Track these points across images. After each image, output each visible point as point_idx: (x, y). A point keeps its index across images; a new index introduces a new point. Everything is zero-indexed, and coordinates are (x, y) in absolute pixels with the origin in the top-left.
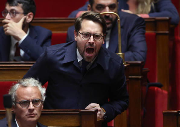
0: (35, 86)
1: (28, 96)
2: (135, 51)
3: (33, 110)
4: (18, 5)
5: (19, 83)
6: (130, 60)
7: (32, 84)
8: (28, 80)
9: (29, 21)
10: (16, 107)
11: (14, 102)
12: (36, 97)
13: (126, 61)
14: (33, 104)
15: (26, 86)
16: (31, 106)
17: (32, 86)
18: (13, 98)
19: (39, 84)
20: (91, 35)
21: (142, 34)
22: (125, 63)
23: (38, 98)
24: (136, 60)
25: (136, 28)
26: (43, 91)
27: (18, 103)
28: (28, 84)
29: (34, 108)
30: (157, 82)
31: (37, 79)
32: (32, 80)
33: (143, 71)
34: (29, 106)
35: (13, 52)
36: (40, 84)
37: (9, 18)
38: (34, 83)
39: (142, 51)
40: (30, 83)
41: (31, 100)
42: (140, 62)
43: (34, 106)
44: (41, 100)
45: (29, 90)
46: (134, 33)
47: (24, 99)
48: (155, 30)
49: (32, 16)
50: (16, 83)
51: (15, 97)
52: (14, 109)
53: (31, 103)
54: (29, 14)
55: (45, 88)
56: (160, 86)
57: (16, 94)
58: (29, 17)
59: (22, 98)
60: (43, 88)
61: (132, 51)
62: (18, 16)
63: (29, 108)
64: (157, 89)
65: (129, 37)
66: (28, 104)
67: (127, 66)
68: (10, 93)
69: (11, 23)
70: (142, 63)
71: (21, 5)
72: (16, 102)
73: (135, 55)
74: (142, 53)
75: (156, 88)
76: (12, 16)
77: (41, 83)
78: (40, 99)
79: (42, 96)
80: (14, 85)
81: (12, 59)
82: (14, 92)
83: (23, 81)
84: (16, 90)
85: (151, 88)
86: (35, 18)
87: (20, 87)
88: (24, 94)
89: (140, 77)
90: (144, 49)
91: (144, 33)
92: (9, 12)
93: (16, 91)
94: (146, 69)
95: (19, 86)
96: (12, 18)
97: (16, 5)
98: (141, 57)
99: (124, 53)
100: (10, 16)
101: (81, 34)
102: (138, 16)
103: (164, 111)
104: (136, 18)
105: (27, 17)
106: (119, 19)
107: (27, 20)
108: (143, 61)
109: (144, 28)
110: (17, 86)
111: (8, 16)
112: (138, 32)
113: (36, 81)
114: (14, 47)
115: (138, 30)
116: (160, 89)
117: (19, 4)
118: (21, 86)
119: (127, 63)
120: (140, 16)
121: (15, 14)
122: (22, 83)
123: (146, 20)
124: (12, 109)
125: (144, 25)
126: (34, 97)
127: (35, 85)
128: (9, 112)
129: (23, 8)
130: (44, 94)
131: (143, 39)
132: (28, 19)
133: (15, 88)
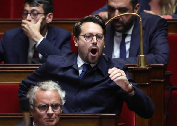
0: (54, 90)
1: (47, 100)
2: (157, 54)
3: (52, 114)
4: (39, 6)
5: (39, 86)
7: (51, 87)
8: (47, 83)
9: (49, 21)
10: (34, 111)
11: (32, 105)
12: (55, 101)
14: (52, 108)
15: (45, 89)
16: (50, 111)
17: (51, 89)
18: (31, 101)
19: (58, 87)
20: (93, 36)
21: (164, 36)
22: (147, 66)
24: (158, 63)
26: (63, 94)
27: (36, 107)
28: (48, 87)
29: (53, 112)
31: (56, 82)
32: (52, 83)
33: (166, 74)
34: (48, 110)
36: (60, 88)
38: (54, 86)
40: (50, 87)
41: (50, 105)
42: (163, 65)
43: (53, 111)
44: (60, 105)
45: (48, 93)
46: (156, 35)
47: (43, 102)
50: (35, 85)
51: (34, 100)
52: (32, 113)
53: (50, 108)
55: (65, 92)
57: (35, 98)
58: (49, 17)
59: (41, 101)
60: (63, 91)
61: (154, 54)
63: (48, 112)
65: (151, 39)
66: (47, 108)
67: (149, 69)
70: (165, 66)
71: (42, 5)
72: (34, 106)
73: (157, 57)
74: (165, 56)
78: (59, 103)
79: (61, 100)
80: (33, 87)
81: (30, 61)
82: (32, 95)
83: (43, 84)
84: (34, 94)
87: (39, 90)
89: (163, 80)
90: (166, 52)
91: (167, 35)
92: (30, 13)
93: (35, 94)
94: (168, 72)
95: (38, 89)
97: (37, 5)
98: (164, 60)
106: (141, 21)
107: (47, 21)
108: (166, 63)
109: (167, 30)
110: (36, 89)
111: (29, 17)
113: (56, 84)
115: (160, 32)
117: (39, 4)
118: (40, 90)
119: (149, 66)
120: (162, 17)
122: (41, 86)
125: (167, 26)
126: (53, 101)
127: (55, 89)
128: (27, 116)
129: (43, 8)
130: (64, 98)
131: (166, 41)
133: (34, 91)
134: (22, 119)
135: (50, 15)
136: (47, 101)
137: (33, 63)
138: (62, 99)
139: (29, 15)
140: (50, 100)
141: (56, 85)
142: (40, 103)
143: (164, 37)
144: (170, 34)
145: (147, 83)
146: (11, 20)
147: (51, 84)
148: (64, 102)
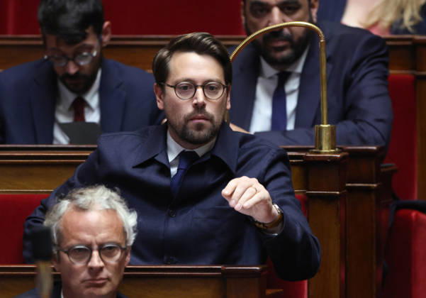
0: (107, 210)
3: (101, 269)
5: (71, 199)
6: (351, 144)
7: (100, 203)
11: (55, 245)
15: (84, 207)
16: (96, 261)
20: (196, 87)
21: (380, 78)
22: (337, 149)
23: (116, 238)
24: (364, 142)
28: (90, 203)
29: (102, 264)
30: (416, 198)
31: (114, 190)
32: (104, 193)
33: (382, 170)
34: (92, 259)
36: (124, 204)
38: (108, 200)
39: (380, 120)
42: (374, 148)
43: (103, 260)
46: (360, 76)
48: (414, 68)
55: (136, 213)
57: (61, 228)
60: (131, 212)
61: (355, 122)
63: (90, 264)
64: (417, 216)
68: (46, 223)
70: (380, 150)
73: (362, 130)
75: (414, 214)
77: (125, 200)
80: (59, 202)
82: (55, 221)
83: (81, 194)
84: (60, 218)
85: (402, 212)
87: (70, 208)
88: (80, 229)
89: (375, 185)
90: (384, 116)
91: (385, 77)
93: (62, 219)
95: (68, 206)
98: (378, 135)
101: (172, 87)
106: (322, 41)
108: (383, 144)
109: (386, 64)
110: (65, 205)
112: (370, 72)
113: (114, 194)
115: (372, 68)
116: (423, 217)
118: (73, 208)
119: (342, 150)
122: (76, 199)
123: (389, 43)
124: (52, 264)
125: (385, 54)
126: (104, 236)
127: (108, 207)
130: (134, 227)
131: (384, 90)
133: (60, 210)
136: (88, 237)
138: (127, 230)
140: (95, 235)
141: (113, 197)
142: (73, 242)
144: (393, 72)
145: (338, 193)
147: (102, 195)
148: (132, 238)
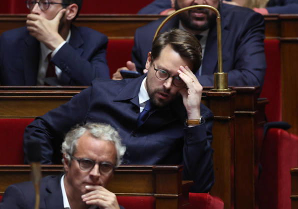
2: (244, 70)
5: (88, 128)
6: (237, 85)
9: (70, 17)
11: (70, 154)
13: (231, 87)
14: (99, 168)
21: (258, 41)
22: (228, 89)
24: (246, 84)
25: (250, 30)
30: (281, 120)
33: (258, 102)
35: (43, 70)
37: (37, 12)
39: (257, 69)
42: (253, 88)
46: (245, 40)
48: (279, 35)
49: (75, 10)
54: (71, 6)
56: (286, 127)
57: (77, 145)
58: (71, 11)
60: (122, 146)
61: (241, 70)
62: (52, 8)
64: (281, 133)
65: (238, 44)
67: (233, 94)
69: (41, 21)
70: (257, 89)
73: (245, 76)
74: (257, 73)
75: (279, 131)
76: (42, 7)
83: (95, 126)
84: (78, 138)
85: (272, 130)
86: (80, 15)
89: (254, 112)
91: (262, 40)
92: (38, 1)
94: (263, 99)
95: (85, 132)
96: (42, 10)
98: (255, 80)
99: (226, 73)
100: (39, 9)
102: (254, 11)
103: (292, 169)
104: (252, 14)
105: (68, 12)
106: (219, 17)
107: (67, 16)
108: (259, 85)
109: (263, 32)
110: (82, 131)
111: (36, 8)
112: (252, 37)
113: (116, 132)
114: (46, 61)
116: (285, 133)
119: (232, 89)
121: (47, 5)
123: (266, 19)
125: (263, 25)
132: (69, 14)
134: (28, 174)
135: (73, 7)
137: (46, 84)
139: (37, 4)
141: (114, 134)
143: (258, 43)
144: (267, 38)
145: (229, 117)
146: (11, 16)
